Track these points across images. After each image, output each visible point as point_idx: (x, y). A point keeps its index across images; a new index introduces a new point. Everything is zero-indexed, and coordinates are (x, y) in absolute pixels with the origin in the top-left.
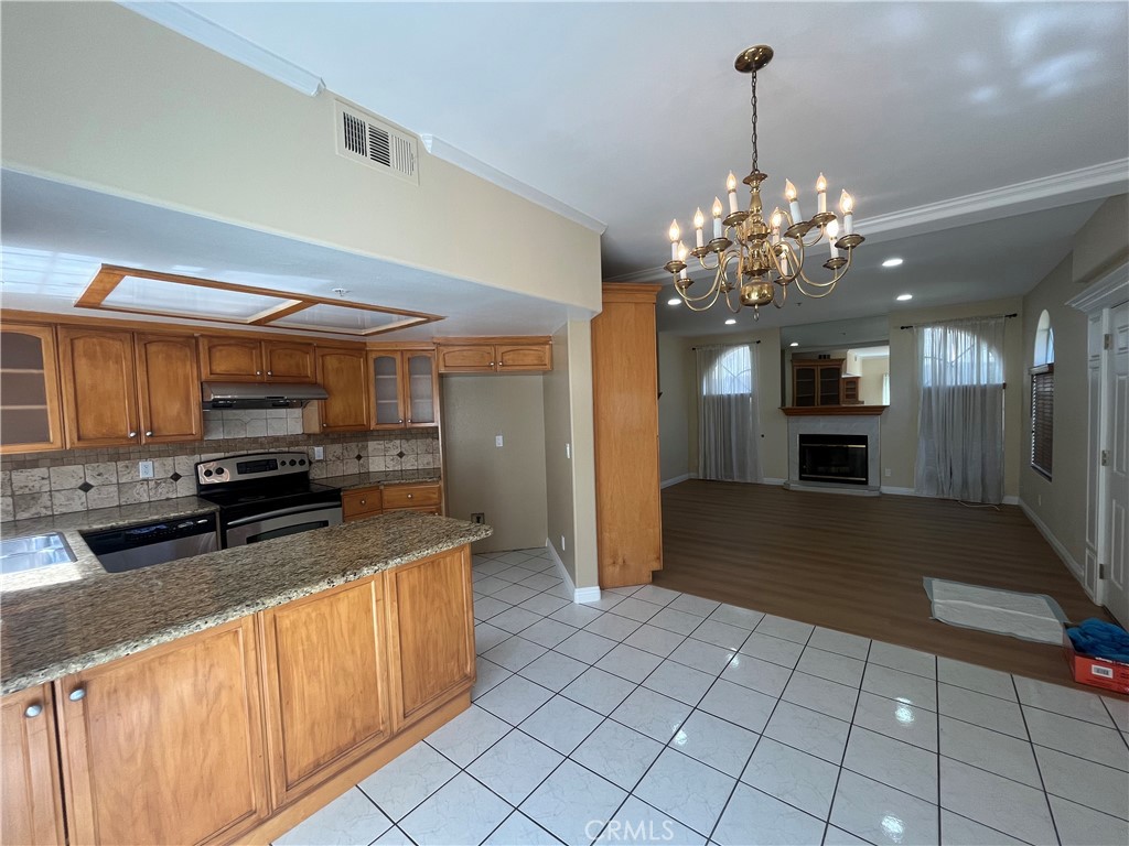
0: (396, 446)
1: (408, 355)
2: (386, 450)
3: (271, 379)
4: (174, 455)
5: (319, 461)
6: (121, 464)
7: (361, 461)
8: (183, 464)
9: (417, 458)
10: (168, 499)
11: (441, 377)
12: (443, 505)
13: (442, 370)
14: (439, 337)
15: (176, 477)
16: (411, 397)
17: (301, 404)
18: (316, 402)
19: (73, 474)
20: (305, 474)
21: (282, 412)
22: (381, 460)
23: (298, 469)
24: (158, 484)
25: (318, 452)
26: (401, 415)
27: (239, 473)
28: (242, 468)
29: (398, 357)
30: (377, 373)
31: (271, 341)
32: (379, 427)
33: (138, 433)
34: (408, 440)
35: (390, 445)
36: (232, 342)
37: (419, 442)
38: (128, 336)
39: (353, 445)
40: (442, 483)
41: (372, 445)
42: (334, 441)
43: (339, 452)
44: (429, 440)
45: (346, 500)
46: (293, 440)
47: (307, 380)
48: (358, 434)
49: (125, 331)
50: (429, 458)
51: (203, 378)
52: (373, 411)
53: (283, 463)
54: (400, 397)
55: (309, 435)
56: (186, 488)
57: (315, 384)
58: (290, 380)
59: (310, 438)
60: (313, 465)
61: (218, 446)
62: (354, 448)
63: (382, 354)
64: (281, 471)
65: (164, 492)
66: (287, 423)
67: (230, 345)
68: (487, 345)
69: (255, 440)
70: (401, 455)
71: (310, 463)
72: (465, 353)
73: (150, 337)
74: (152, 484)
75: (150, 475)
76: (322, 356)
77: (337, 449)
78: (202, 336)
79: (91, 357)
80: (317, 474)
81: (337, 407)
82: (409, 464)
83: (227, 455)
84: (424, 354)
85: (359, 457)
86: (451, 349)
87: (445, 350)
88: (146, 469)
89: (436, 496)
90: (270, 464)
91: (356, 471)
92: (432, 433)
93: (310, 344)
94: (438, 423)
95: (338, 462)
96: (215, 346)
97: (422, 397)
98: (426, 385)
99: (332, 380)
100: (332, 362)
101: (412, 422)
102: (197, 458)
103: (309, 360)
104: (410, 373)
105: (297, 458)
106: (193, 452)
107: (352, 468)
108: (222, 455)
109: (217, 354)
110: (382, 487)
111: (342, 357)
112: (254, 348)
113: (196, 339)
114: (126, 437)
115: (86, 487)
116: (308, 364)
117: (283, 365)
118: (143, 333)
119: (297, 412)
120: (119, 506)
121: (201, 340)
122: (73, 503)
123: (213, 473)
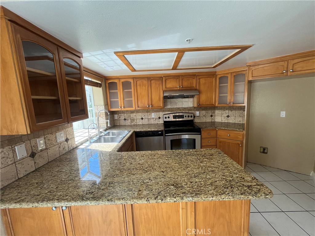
0: (227, 112)
1: (234, 74)
2: (222, 114)
3: (182, 89)
4: (159, 112)
5: (197, 116)
6: (148, 113)
7: (212, 117)
8: (161, 114)
9: (235, 118)
10: (158, 124)
11: (250, 82)
12: (244, 142)
13: (251, 79)
14: (250, 62)
15: (159, 118)
16: (234, 93)
17: (192, 97)
18: (196, 96)
19: (139, 115)
20: (192, 121)
21: (187, 99)
22: (220, 117)
23: (190, 119)
24: (156, 119)
25: (197, 113)
26: (228, 101)
27: (174, 118)
28: (175, 117)
29: (229, 76)
30: (220, 83)
31: (182, 76)
32: (219, 105)
33: (149, 106)
34: (232, 111)
35: (224, 112)
36: (171, 77)
37: (237, 112)
38: (147, 79)
39: (210, 111)
40: (245, 132)
41: (217, 112)
42: (203, 110)
43: (204, 114)
44: (241, 112)
45: (202, 132)
46: (189, 109)
47: (194, 88)
48: (212, 108)
49: (146, 78)
50: (241, 119)
51: (164, 90)
52: (217, 99)
53: (186, 116)
54: (229, 92)
55: (195, 107)
56: (161, 122)
57: (196, 90)
58: (188, 88)
59: (195, 109)
60: (195, 118)
61: (169, 110)
62: (210, 113)
63: (222, 75)
64: (185, 119)
65: (157, 122)
66: (188, 103)
67: (171, 78)
68: (282, 61)
69: (179, 108)
70: (228, 116)
71: (194, 117)
72: (265, 68)
73: (152, 78)
74: (154, 119)
75: (154, 117)
76: (199, 79)
77: (204, 112)
78: (164, 76)
79: (140, 86)
80: (197, 120)
81: (203, 97)
82: (231, 120)
83: (171, 113)
84: (242, 72)
85: (212, 116)
86: (257, 67)
87: (253, 68)
88: (153, 115)
89: (241, 137)
90: (182, 117)
91: (210, 121)
92: (242, 108)
93: (195, 75)
94: (246, 104)
95: (204, 117)
96: (166, 79)
97: (239, 93)
98: (242, 87)
99: (202, 88)
100: (202, 81)
101: (233, 104)
102: (164, 113)
103: (194, 81)
104: (235, 82)
105: (190, 115)
106: (163, 112)
107: (209, 120)
108: (170, 112)
109: (168, 82)
110: (217, 129)
111: (206, 78)
112: (177, 79)
113: (162, 77)
114: (147, 107)
115: (142, 119)
116: (194, 83)
117: (186, 84)
118: (150, 78)
119: (191, 99)
120: (148, 124)
121: (163, 78)
122: (140, 122)
123: (167, 118)
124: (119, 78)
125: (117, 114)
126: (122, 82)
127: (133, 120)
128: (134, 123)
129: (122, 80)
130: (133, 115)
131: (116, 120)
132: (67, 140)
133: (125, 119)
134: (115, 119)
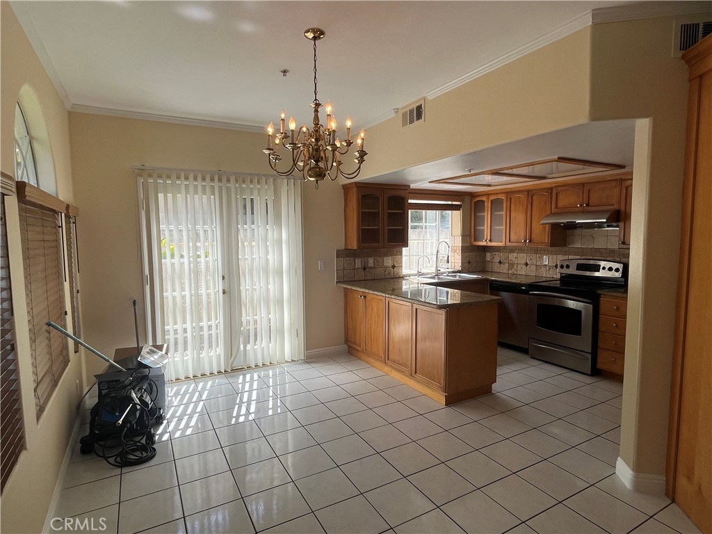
3: (587, 209)
4: (557, 254)
6: (538, 255)
8: (560, 259)
10: (553, 277)
15: (557, 266)
19: (523, 258)
23: (610, 274)
24: (550, 269)
27: (576, 269)
28: (579, 267)
31: (589, 183)
33: (525, 241)
36: (568, 187)
38: (526, 194)
45: (602, 302)
47: (613, 207)
49: (525, 191)
51: (553, 211)
53: (604, 269)
58: (600, 209)
61: (577, 252)
64: (599, 274)
65: (552, 273)
67: (567, 190)
73: (534, 191)
74: (548, 268)
75: (547, 263)
76: (626, 187)
78: (555, 187)
79: (515, 205)
83: (581, 257)
88: (546, 259)
90: (597, 268)
93: (617, 180)
96: (560, 191)
102: (566, 257)
103: (616, 192)
105: (615, 266)
106: (565, 254)
108: (578, 257)
109: (561, 196)
112: (580, 189)
113: (552, 189)
114: (521, 242)
115: (527, 264)
116: (614, 196)
117: (597, 198)
118: (531, 191)
120: (535, 276)
122: (522, 271)
123: (565, 266)
124: (488, 194)
125: (489, 252)
126: (492, 201)
127: (511, 265)
128: (513, 270)
129: (492, 198)
130: (512, 256)
131: (488, 261)
132: (394, 267)
133: (500, 262)
134: (487, 259)
